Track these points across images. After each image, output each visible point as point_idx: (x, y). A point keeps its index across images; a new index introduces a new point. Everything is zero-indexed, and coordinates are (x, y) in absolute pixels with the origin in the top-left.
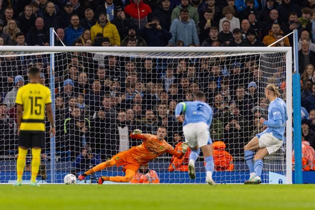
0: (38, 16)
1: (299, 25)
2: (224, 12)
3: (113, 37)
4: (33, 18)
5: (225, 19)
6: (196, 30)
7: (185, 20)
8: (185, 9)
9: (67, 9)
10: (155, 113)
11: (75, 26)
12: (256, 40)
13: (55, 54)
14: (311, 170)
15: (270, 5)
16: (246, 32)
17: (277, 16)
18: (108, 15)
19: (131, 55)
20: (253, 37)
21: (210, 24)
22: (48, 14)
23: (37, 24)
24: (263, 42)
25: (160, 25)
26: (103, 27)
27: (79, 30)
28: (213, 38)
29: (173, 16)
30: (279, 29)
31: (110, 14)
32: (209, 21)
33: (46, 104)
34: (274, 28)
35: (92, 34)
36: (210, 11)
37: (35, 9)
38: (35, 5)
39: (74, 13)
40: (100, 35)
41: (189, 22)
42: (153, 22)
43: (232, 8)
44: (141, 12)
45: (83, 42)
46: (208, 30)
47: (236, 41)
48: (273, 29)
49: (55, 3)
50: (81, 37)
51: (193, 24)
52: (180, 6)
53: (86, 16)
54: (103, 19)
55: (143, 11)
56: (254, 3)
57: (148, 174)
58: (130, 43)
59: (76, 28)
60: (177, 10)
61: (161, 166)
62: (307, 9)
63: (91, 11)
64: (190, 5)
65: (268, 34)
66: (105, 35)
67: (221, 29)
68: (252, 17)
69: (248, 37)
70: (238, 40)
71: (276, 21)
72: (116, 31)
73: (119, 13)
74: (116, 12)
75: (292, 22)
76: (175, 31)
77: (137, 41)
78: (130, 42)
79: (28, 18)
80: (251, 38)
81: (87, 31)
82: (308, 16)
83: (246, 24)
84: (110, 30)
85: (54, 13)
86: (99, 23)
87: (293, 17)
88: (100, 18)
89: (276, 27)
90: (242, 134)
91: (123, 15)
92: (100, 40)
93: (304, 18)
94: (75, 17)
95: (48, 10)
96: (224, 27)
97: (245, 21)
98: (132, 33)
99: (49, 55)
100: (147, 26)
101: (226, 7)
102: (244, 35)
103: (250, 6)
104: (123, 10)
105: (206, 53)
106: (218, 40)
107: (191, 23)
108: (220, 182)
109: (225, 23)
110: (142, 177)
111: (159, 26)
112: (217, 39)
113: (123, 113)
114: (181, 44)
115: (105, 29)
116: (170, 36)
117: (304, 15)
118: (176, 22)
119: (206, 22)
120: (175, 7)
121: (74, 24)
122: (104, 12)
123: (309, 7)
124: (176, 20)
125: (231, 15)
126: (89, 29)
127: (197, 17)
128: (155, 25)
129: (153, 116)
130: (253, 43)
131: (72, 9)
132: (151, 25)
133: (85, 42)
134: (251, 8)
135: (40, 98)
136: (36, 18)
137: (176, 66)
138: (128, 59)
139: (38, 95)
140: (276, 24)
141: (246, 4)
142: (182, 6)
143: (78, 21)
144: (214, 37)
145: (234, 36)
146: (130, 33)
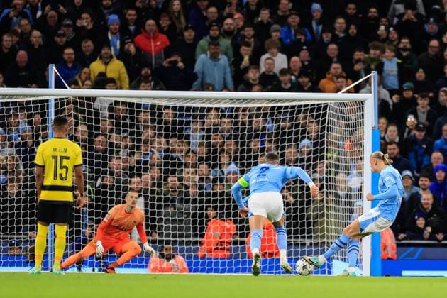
0: (20, 49)
1: (367, 65)
2: (266, 46)
3: (119, 78)
4: (13, 50)
5: (267, 56)
6: (228, 70)
7: (214, 57)
8: (214, 42)
9: (58, 39)
10: (180, 179)
11: (70, 62)
12: (310, 84)
13: (56, 100)
14: (389, 258)
15: (327, 37)
16: (296, 73)
17: (336, 52)
18: (112, 48)
19: (143, 102)
20: (306, 80)
21: (248, 62)
22: (33, 45)
23: (18, 59)
24: (320, 87)
25: (182, 61)
26: (106, 64)
27: (74, 67)
28: (254, 80)
29: (198, 50)
30: (340, 70)
31: (115, 46)
32: (246, 58)
33: (75, 166)
34: (334, 68)
35: (92, 73)
36: (248, 45)
37: (16, 39)
38: (15, 33)
39: (67, 45)
40: (102, 75)
41: (219, 60)
42: (172, 59)
43: (277, 41)
44: (155, 46)
45: (80, 84)
46: (246, 70)
47: (283, 85)
48: (332, 70)
49: (41, 32)
50: (77, 77)
51: (225, 61)
52: (208, 38)
53: (84, 49)
54: (106, 53)
55: (158, 43)
56: (306, 36)
57: (172, 261)
58: (144, 87)
59: (70, 65)
60: (203, 42)
61: (189, 250)
62: (377, 43)
63: (90, 43)
64: (221, 37)
65: (325, 77)
66: (109, 75)
67: (263, 69)
68: (305, 54)
69: (301, 80)
70: (286, 84)
71: (335, 60)
72: (124, 70)
73: (127, 46)
74: (123, 44)
75: (358, 61)
76: (201, 71)
77: (152, 83)
78: (143, 84)
79: (6, 51)
80: (304, 82)
81: (86, 70)
82: (378, 52)
83: (296, 62)
84: (116, 68)
85: (40, 45)
86: (101, 58)
87: (358, 55)
88: (103, 52)
89: (336, 67)
90: (295, 210)
91: (132, 48)
92: (102, 82)
93: (372, 56)
94: (69, 51)
95: (33, 40)
96: (267, 66)
97: (295, 59)
98: (146, 73)
99: (47, 101)
100: (165, 64)
101: (270, 40)
102: (293, 78)
103: (300, 39)
104: (132, 42)
105: (244, 100)
106: (259, 83)
107: (223, 60)
108: (273, 273)
109: (268, 61)
110: (165, 264)
111: (181, 64)
112: (257, 82)
113: (138, 179)
114: (211, 88)
115: (110, 67)
116: (195, 77)
117: (372, 52)
118: (202, 59)
119: (242, 59)
120: (202, 38)
121: (69, 60)
122: (108, 44)
123: (379, 40)
124: (203, 56)
125: (275, 50)
126: (88, 67)
127: (231, 52)
128: (176, 62)
129: (177, 183)
130: (306, 88)
131: (64, 39)
132: (170, 62)
133: (83, 84)
134: (302, 41)
135: (68, 158)
136: (17, 51)
137: (202, 117)
138: (139, 105)
139: (64, 154)
140: (336, 62)
141: (295, 35)
142: (211, 37)
143: (73, 56)
144: (254, 78)
145: (281, 78)
146: (143, 72)
